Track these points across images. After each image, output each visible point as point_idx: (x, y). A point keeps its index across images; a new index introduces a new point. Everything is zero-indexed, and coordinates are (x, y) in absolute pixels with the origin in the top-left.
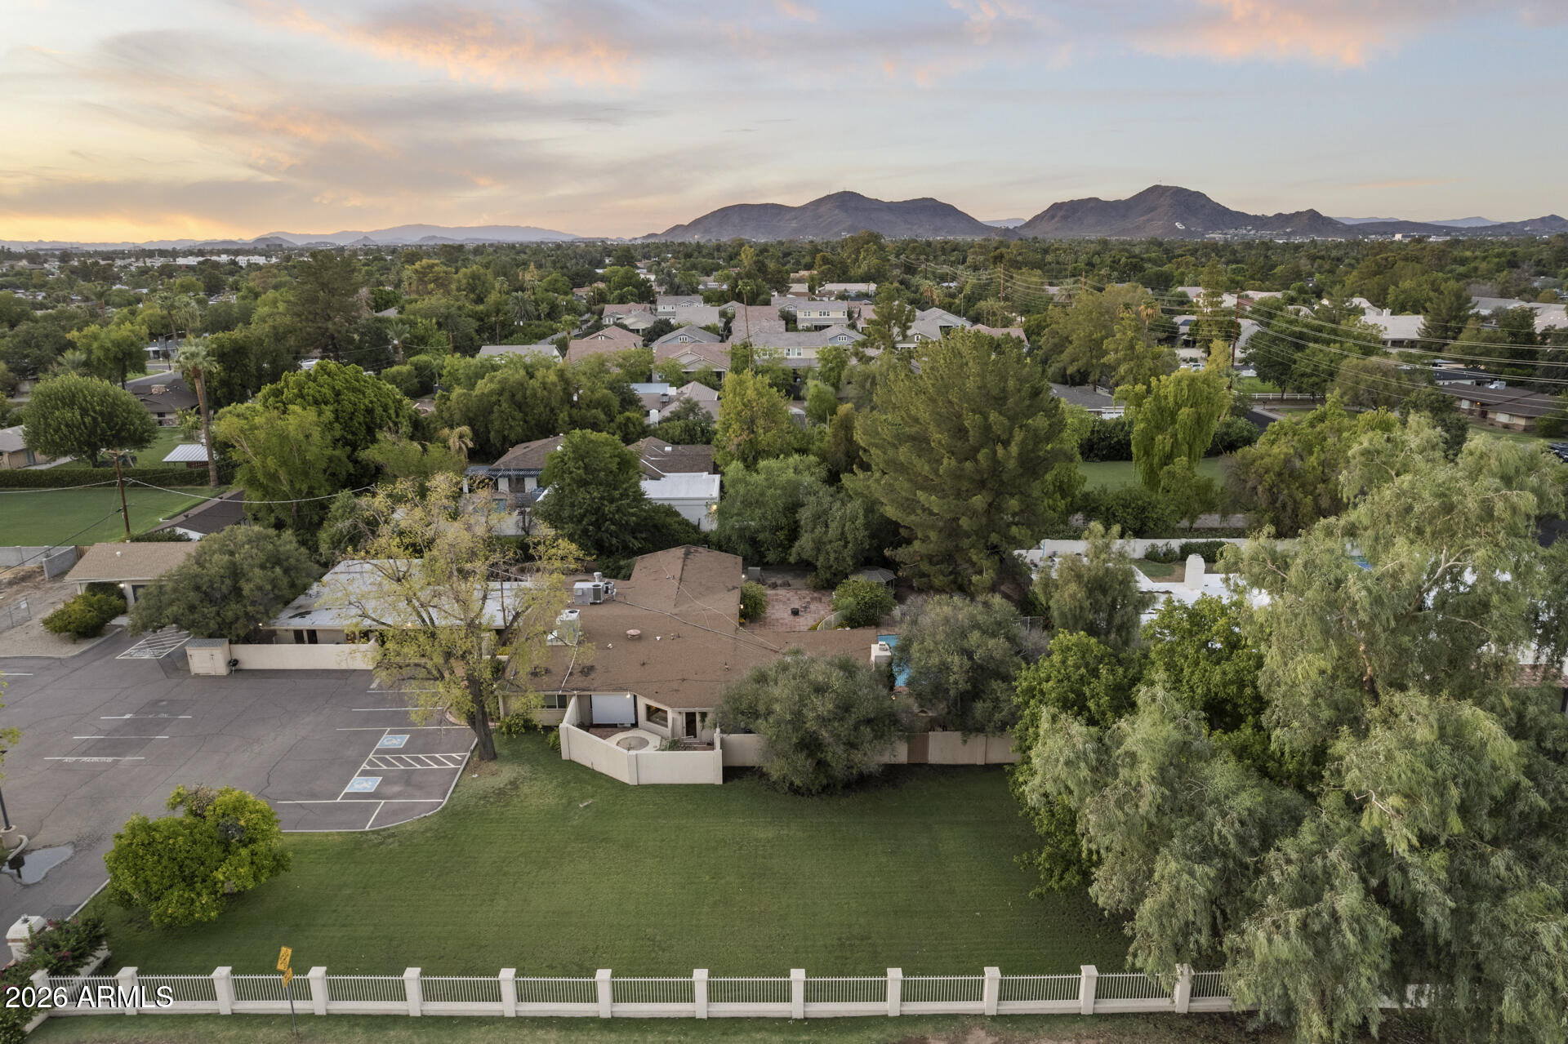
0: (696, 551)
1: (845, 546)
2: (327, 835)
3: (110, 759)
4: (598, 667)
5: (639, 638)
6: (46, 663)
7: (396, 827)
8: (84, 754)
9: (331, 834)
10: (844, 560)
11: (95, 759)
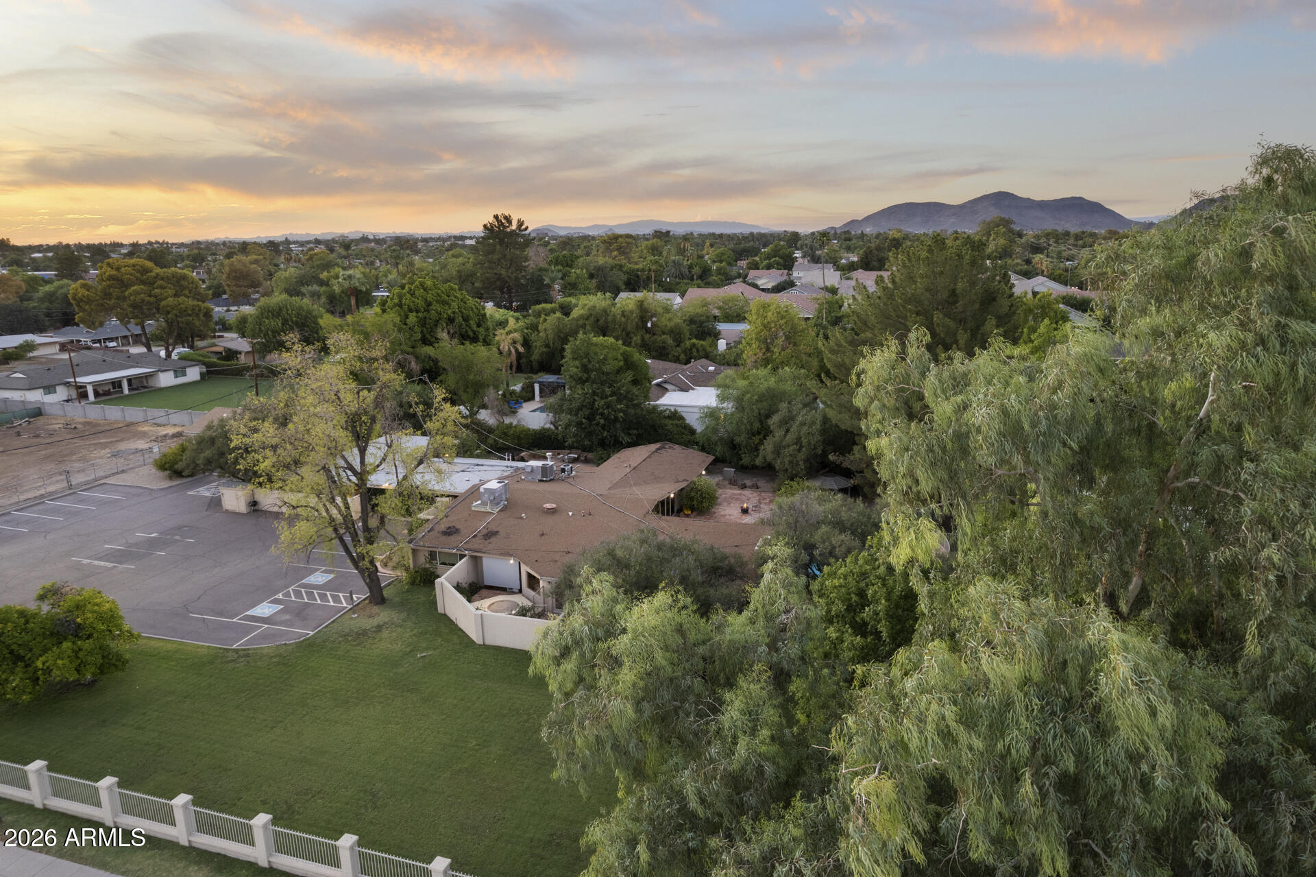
0: (670, 447)
1: (799, 450)
2: (199, 647)
3: (110, 565)
4: (502, 534)
5: (552, 512)
6: (141, 491)
7: (254, 649)
8: (100, 559)
9: (203, 646)
10: (798, 464)
11: (102, 563)
